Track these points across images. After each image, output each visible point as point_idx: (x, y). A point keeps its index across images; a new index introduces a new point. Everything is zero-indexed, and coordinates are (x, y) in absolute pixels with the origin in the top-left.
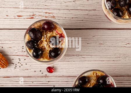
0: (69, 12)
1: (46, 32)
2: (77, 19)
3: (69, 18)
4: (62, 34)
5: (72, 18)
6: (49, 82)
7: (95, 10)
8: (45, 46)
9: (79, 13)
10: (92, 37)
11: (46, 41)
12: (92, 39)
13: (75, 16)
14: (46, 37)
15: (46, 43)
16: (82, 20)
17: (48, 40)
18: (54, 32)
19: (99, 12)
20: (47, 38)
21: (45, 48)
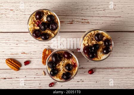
0: (100, 19)
1: (64, 58)
2: (106, 24)
3: (100, 23)
4: (76, 63)
5: (103, 23)
6: (85, 72)
7: (120, 17)
8: (61, 69)
9: (107, 19)
10: (117, 38)
11: (63, 65)
12: (118, 40)
13: (105, 22)
14: (64, 62)
15: (62, 67)
16: (110, 24)
17: (64, 65)
18: (71, 61)
19: (123, 18)
20: (64, 64)
21: (60, 70)
